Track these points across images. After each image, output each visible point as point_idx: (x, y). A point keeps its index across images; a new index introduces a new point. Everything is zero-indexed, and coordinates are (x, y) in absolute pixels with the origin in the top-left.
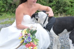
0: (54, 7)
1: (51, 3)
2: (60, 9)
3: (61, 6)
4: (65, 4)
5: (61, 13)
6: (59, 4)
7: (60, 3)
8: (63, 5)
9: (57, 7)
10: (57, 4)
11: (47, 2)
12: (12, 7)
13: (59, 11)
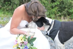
0: (57, 8)
1: (54, 3)
2: (64, 11)
3: (65, 8)
4: (70, 6)
5: (65, 16)
6: (64, 5)
7: (64, 3)
8: (68, 6)
9: (60, 8)
10: (60, 4)
11: (49, 2)
12: (6, 4)
13: (62, 13)
